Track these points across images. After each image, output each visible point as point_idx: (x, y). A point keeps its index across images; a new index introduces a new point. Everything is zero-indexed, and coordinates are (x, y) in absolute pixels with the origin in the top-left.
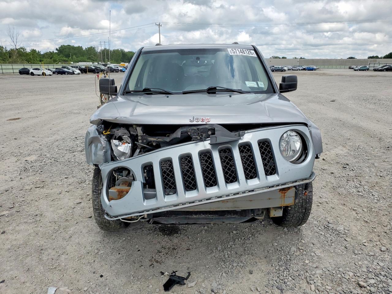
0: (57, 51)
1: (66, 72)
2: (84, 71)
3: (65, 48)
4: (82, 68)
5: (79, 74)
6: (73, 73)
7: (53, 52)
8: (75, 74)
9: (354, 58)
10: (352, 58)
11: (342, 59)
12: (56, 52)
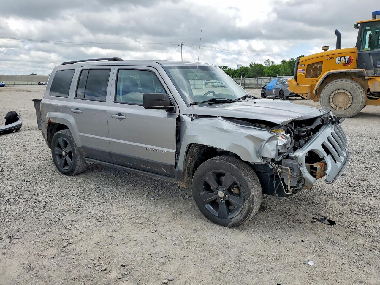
9: (36, 75)
10: (34, 74)
11: (24, 75)
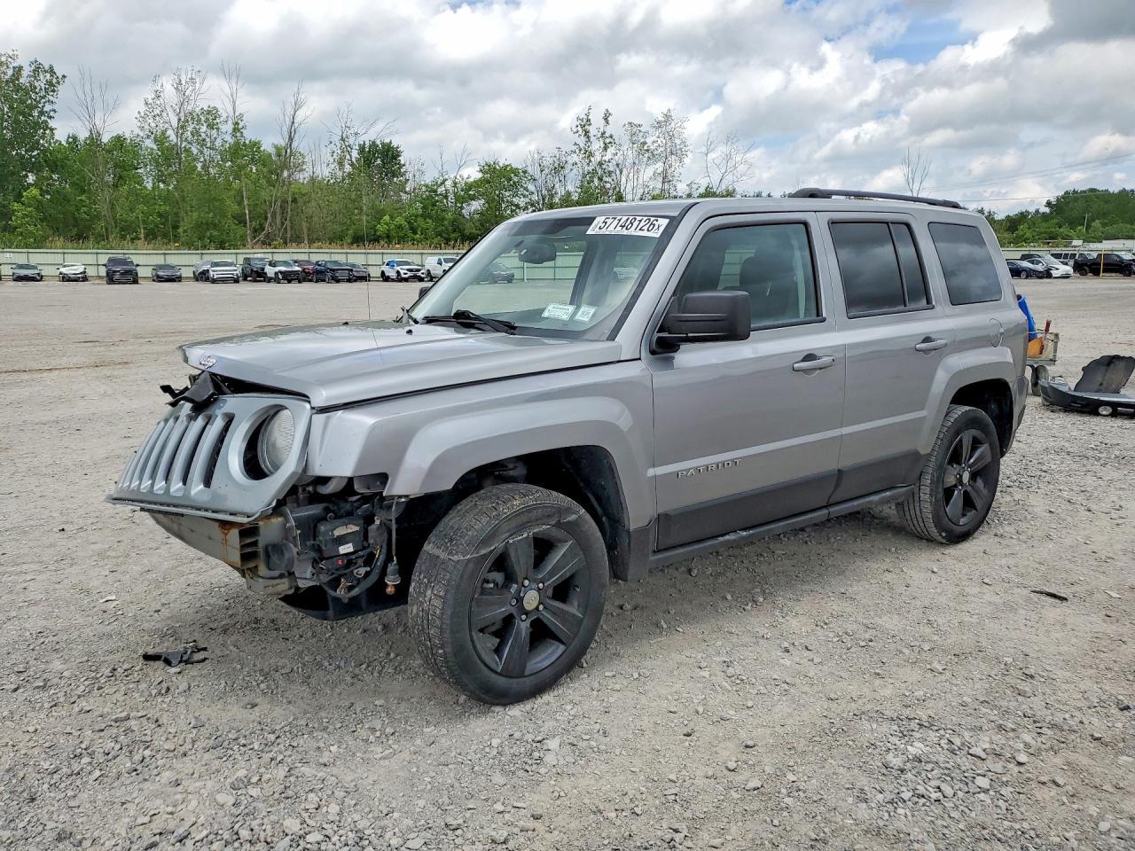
0: (1047, 210)
1: (1024, 270)
2: (1086, 267)
3: (1076, 200)
4: (1090, 258)
5: (1066, 277)
6: (1047, 274)
7: (1037, 211)
8: (1054, 276)
12: (1043, 213)
